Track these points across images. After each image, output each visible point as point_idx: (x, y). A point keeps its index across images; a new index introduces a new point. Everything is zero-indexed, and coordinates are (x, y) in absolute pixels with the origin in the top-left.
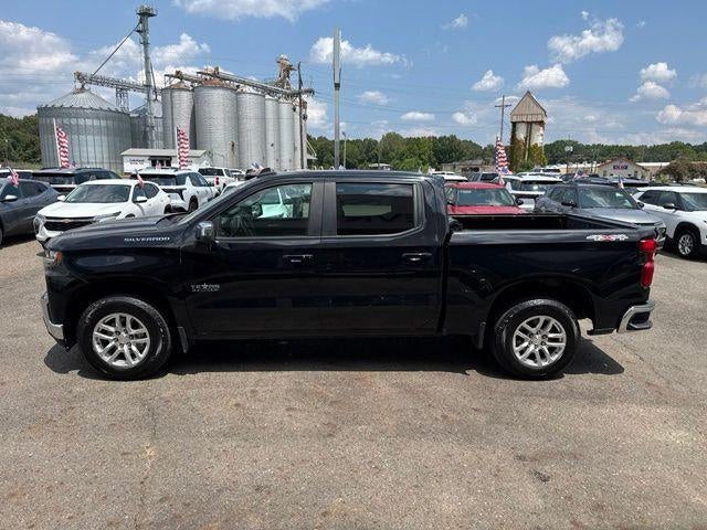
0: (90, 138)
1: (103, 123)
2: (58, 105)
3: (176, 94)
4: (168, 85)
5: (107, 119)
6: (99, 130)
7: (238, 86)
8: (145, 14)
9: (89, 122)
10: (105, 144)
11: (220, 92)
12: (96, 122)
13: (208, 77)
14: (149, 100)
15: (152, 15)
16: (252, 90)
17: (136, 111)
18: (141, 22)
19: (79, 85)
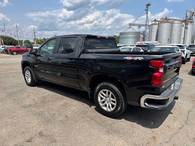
0: (130, 39)
1: (134, 35)
2: (124, 32)
3: (153, 26)
4: (151, 24)
5: (135, 34)
6: (132, 38)
7: (173, 21)
8: (148, 5)
9: (130, 35)
10: (133, 41)
11: (167, 24)
12: (132, 35)
13: (163, 20)
14: (146, 28)
15: (150, 5)
16: (178, 22)
17: (143, 32)
18: (147, 8)
19: (129, 26)
